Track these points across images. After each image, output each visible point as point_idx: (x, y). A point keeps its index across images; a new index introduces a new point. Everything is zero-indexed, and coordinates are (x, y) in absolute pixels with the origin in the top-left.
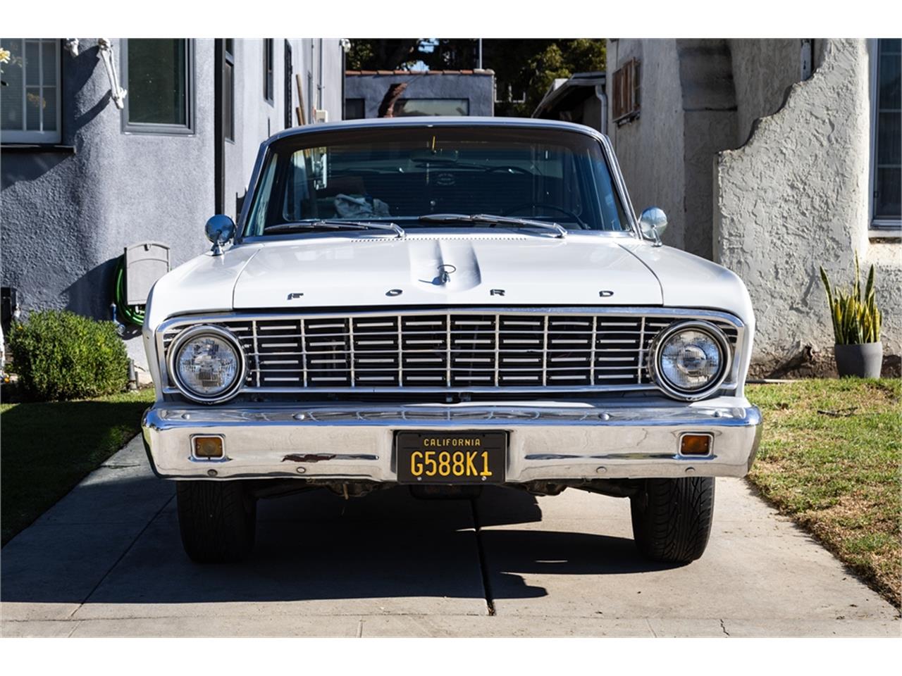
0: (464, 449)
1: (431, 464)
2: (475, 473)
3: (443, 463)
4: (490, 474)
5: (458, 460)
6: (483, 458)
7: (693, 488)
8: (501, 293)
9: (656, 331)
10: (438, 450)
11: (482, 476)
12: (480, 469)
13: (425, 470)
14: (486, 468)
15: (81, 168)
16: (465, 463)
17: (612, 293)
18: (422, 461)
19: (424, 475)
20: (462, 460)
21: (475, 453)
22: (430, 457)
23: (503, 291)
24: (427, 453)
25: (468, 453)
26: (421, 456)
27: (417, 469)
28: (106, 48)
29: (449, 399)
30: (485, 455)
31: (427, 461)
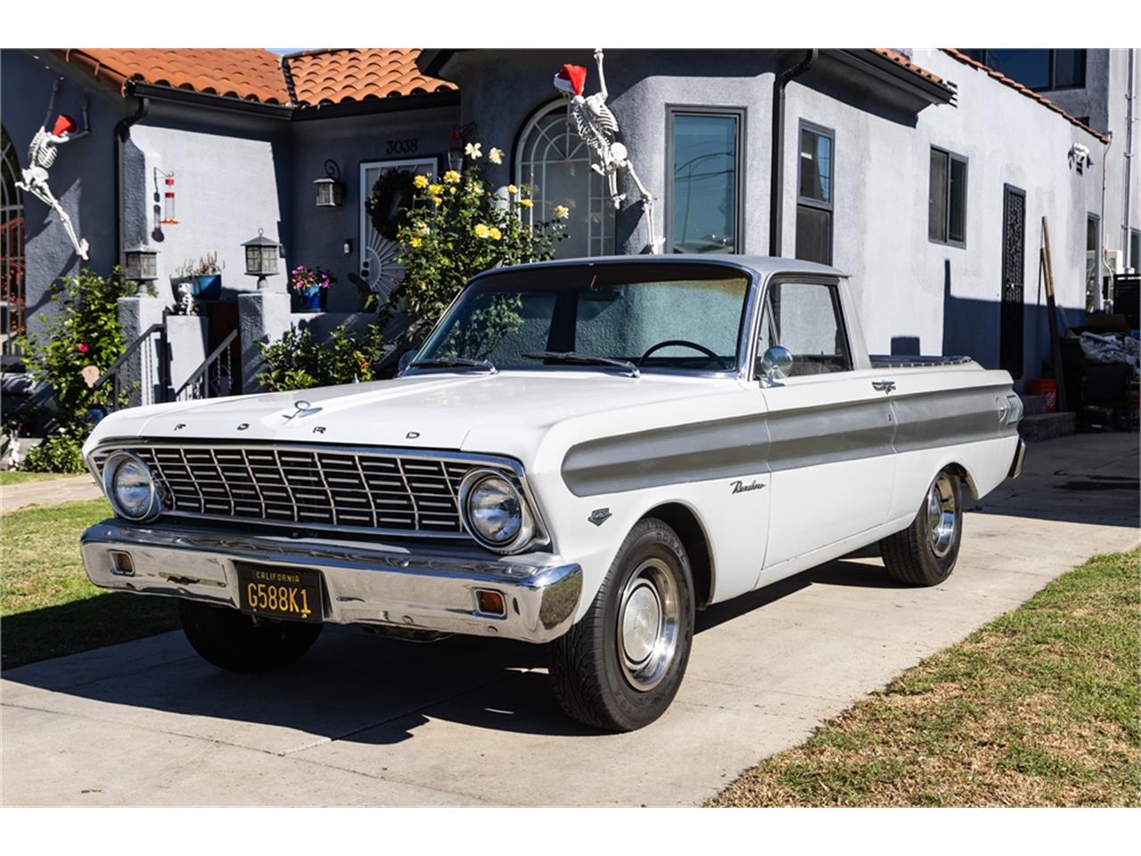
0: (288, 585)
1: (262, 596)
2: (298, 610)
3: (272, 597)
4: (309, 612)
5: (283, 595)
6: (302, 595)
7: (573, 650)
8: (322, 430)
9: (458, 477)
10: (268, 584)
11: (302, 614)
12: (301, 607)
13: (259, 602)
14: (305, 606)
15: (627, 310)
16: (288, 599)
17: (418, 435)
18: (255, 592)
19: (258, 607)
20: (286, 595)
21: (296, 590)
22: (262, 590)
23: (324, 429)
24: (260, 586)
25: (290, 589)
26: (255, 588)
27: (253, 602)
28: (647, 201)
29: (295, 534)
30: (304, 592)
31: (260, 594)
